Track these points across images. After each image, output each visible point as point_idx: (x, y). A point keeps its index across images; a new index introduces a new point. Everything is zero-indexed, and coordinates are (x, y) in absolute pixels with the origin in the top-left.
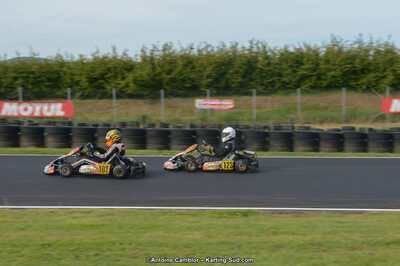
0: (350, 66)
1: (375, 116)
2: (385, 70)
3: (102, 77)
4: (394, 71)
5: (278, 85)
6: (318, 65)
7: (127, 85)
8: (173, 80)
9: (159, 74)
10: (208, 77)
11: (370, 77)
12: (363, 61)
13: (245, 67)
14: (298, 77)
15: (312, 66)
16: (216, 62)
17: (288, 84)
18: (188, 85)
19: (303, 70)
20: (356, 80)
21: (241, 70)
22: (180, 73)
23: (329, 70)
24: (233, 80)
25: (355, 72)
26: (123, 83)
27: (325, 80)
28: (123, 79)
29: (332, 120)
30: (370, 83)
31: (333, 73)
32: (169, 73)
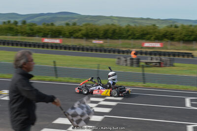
1: (140, 47)
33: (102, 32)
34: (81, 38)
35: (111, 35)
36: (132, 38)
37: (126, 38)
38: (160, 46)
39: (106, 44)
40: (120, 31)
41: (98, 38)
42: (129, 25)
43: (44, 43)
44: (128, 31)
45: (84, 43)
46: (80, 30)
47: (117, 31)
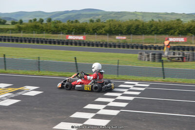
0: (166, 27)
2: (176, 29)
3: (96, 29)
4: (179, 29)
5: (145, 32)
6: (157, 27)
7: (102, 32)
11: (172, 31)
12: (170, 26)
14: (151, 30)
16: (128, 26)
20: (168, 32)
21: (135, 28)
23: (160, 29)
25: (168, 29)
26: (101, 31)
27: (159, 31)
32: (114, 28)
33: (125, 28)
34: (105, 34)
35: (134, 31)
36: (156, 34)
37: (150, 33)
38: (183, 41)
39: (129, 40)
40: (143, 26)
41: (122, 34)
42: (153, 20)
43: (68, 40)
44: (152, 26)
45: (107, 39)
46: (104, 27)
47: (140, 27)
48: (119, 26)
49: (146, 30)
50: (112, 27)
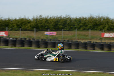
0: (95, 23)
1: (99, 38)
2: (106, 24)
3: (21, 24)
4: (108, 25)
5: (73, 28)
6: (85, 22)
7: (28, 27)
8: (42, 26)
9: (38, 24)
10: (52, 25)
11: (101, 27)
12: (99, 22)
13: (64, 23)
14: (79, 26)
15: (84, 23)
16: (55, 21)
17: (76, 28)
18: (46, 28)
19: (81, 24)
20: (97, 27)
21: (62, 24)
22: (44, 24)
23: (89, 24)
24: (60, 27)
25: (97, 25)
27: (88, 27)
28: (27, 25)
29: (86, 39)
30: (101, 28)
31: (90, 25)
32: (41, 24)
34: (31, 30)
46: (29, 22)
47: (68, 22)
48: (46, 22)
49: (74, 25)
50: (38, 23)
